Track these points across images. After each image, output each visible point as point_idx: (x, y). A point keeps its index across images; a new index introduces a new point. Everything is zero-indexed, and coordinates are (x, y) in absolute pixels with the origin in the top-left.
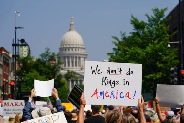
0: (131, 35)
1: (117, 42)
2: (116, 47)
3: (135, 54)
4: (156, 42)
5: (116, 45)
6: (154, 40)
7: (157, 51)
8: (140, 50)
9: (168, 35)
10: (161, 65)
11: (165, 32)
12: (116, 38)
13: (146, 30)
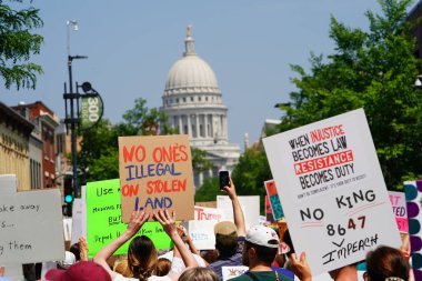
0: (332, 61)
2: (298, 91)
4: (389, 74)
5: (298, 86)
6: (384, 72)
7: (390, 96)
8: (352, 96)
9: (413, 59)
10: (402, 126)
11: (408, 52)
12: (299, 69)
13: (365, 48)
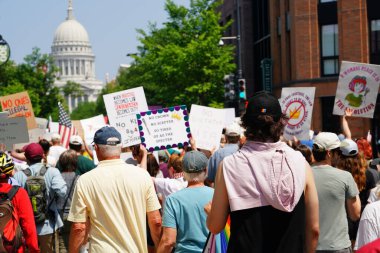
0: (165, 27)
1: (143, 37)
2: (142, 45)
3: (171, 55)
4: (202, 37)
5: (143, 42)
6: (199, 34)
7: (203, 51)
8: (178, 50)
9: (218, 27)
10: (210, 71)
11: (215, 22)
12: (141, 32)
13: (187, 19)
